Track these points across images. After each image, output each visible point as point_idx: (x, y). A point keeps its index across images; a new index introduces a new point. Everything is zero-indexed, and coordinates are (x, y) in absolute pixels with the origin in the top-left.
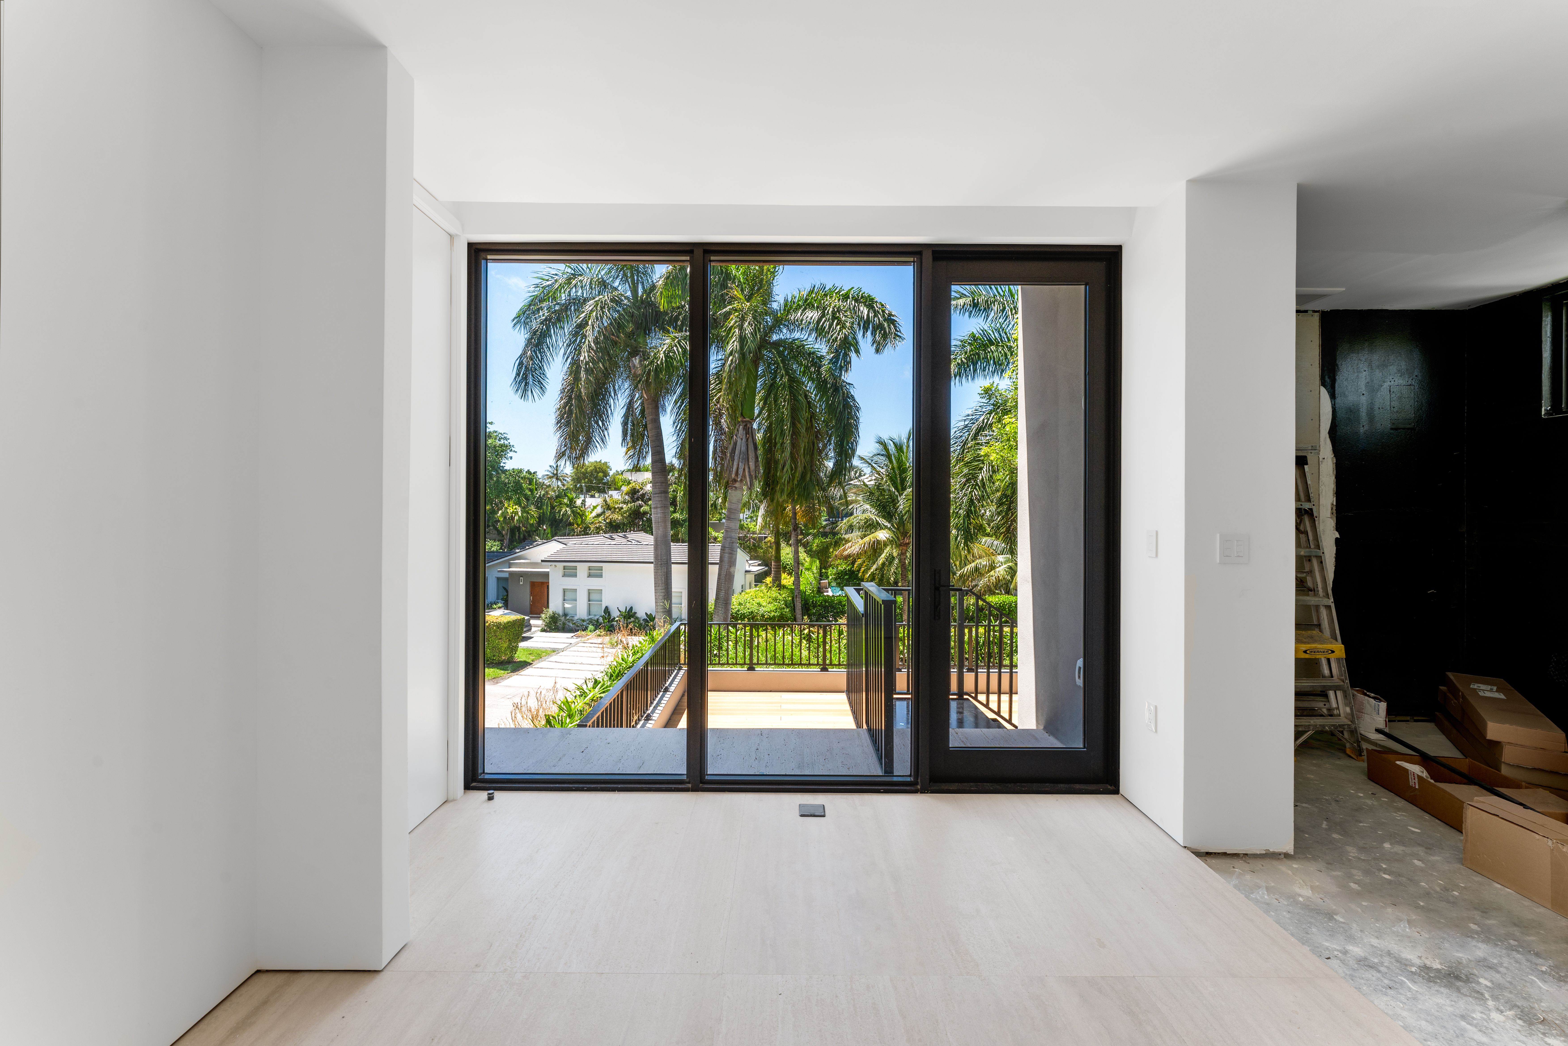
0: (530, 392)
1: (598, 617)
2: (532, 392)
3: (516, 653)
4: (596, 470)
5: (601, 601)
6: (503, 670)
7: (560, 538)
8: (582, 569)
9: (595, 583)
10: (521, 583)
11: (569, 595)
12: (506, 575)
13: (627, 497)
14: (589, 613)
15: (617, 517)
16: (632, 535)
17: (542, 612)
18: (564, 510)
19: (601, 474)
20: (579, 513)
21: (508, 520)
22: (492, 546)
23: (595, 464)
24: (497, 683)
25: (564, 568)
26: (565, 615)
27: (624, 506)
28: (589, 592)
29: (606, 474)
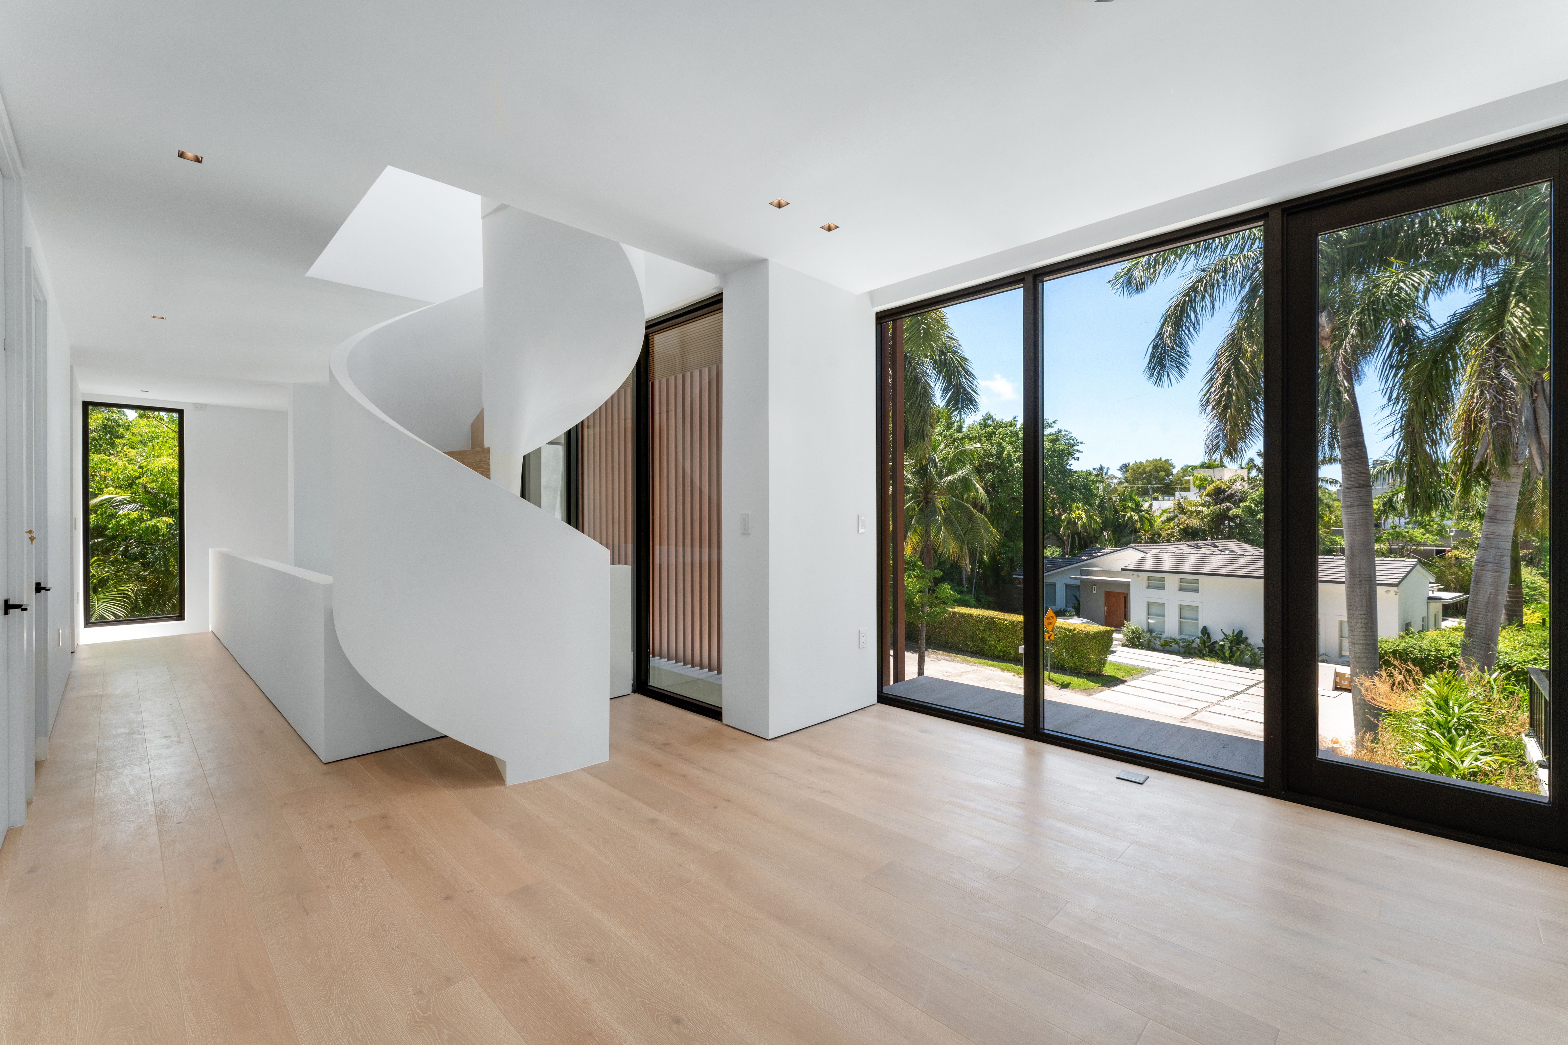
0: (1166, 376)
1: (1193, 638)
2: (1168, 375)
3: (1104, 667)
4: (1156, 469)
5: (1197, 620)
6: (1093, 682)
7: (1137, 545)
8: (1172, 581)
9: (1188, 599)
10: (1095, 592)
11: (1154, 610)
12: (1078, 583)
13: (1208, 498)
14: (1181, 632)
15: (1195, 522)
16: (1222, 544)
17: (1123, 625)
18: (1128, 515)
19: (1162, 474)
20: (1146, 518)
21: (1072, 524)
22: (1051, 551)
23: (1155, 463)
24: (1090, 695)
25: (1149, 578)
26: (1150, 631)
27: (1204, 509)
28: (1181, 608)
29: (1168, 473)
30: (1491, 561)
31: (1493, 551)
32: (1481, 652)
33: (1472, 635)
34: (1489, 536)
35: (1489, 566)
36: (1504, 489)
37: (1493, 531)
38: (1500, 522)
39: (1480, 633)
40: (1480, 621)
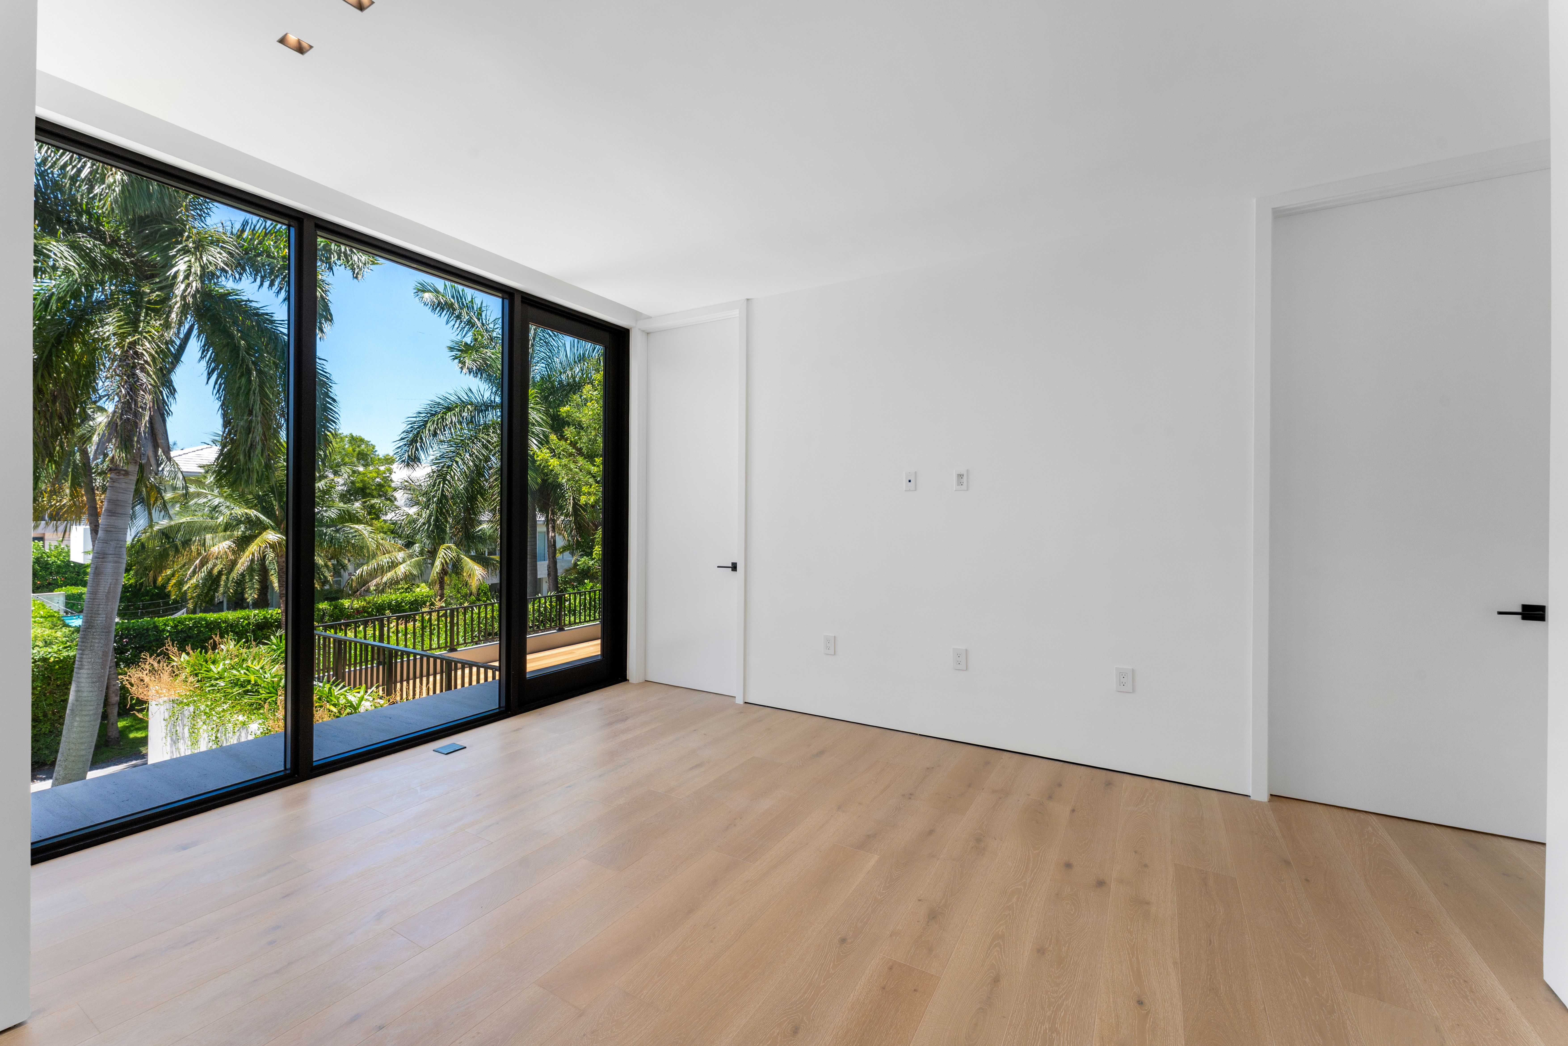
30: (111, 552)
31: (113, 543)
32: (102, 641)
33: (92, 626)
34: (109, 529)
35: (110, 558)
36: (124, 485)
37: (113, 524)
38: (119, 515)
39: (101, 623)
40: (100, 612)
